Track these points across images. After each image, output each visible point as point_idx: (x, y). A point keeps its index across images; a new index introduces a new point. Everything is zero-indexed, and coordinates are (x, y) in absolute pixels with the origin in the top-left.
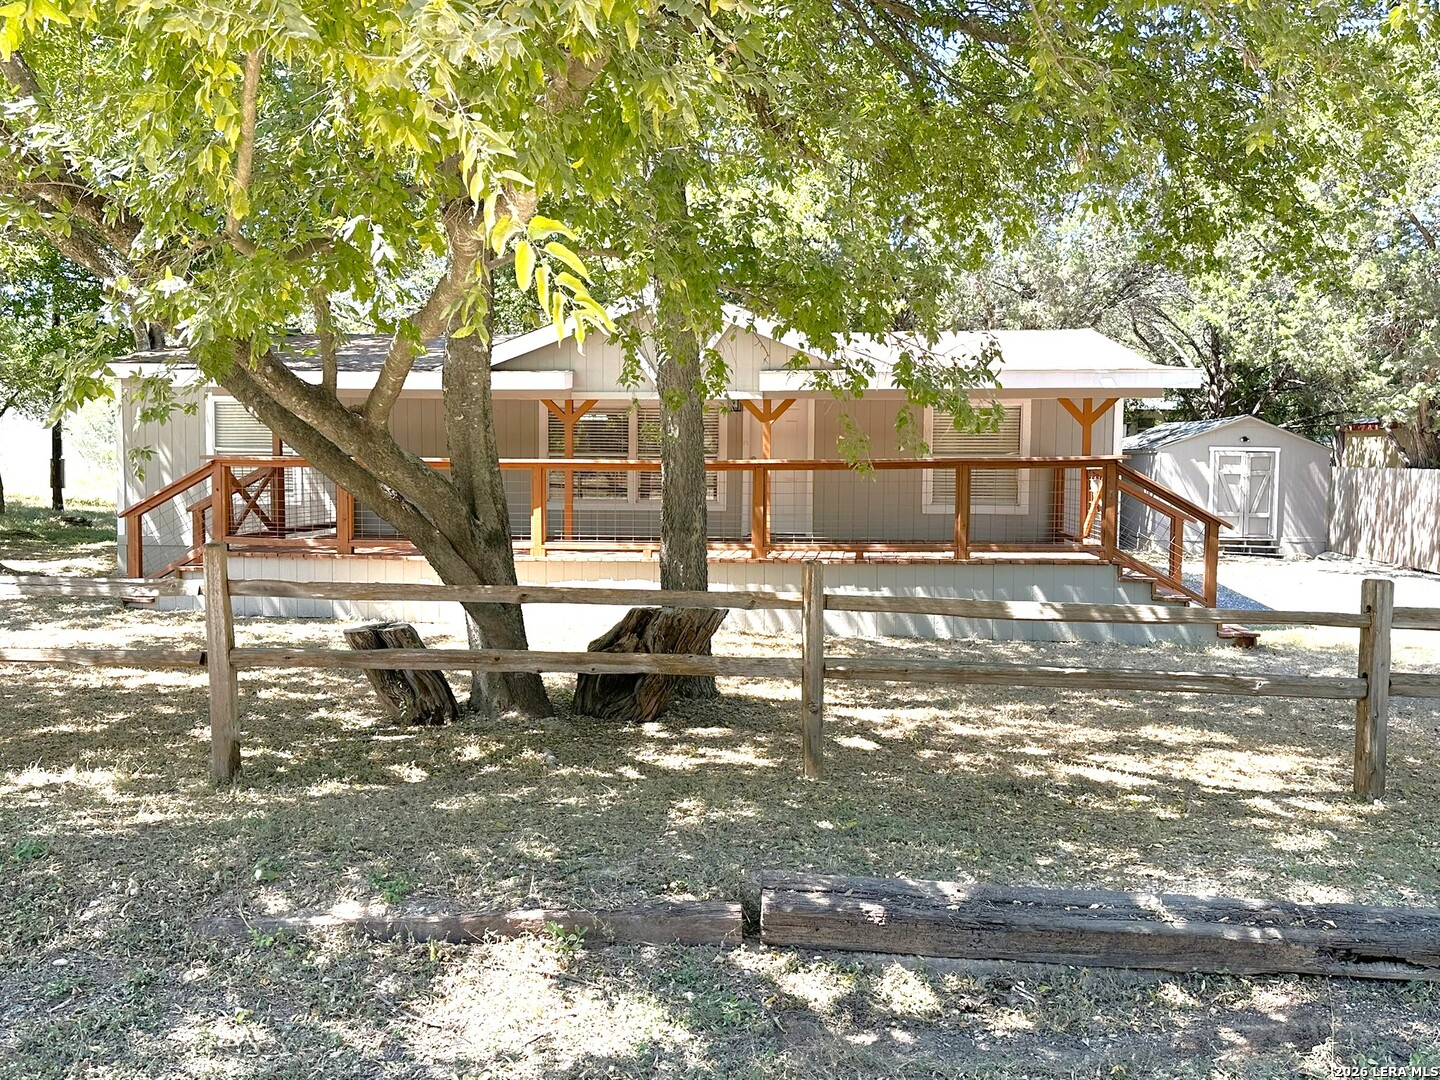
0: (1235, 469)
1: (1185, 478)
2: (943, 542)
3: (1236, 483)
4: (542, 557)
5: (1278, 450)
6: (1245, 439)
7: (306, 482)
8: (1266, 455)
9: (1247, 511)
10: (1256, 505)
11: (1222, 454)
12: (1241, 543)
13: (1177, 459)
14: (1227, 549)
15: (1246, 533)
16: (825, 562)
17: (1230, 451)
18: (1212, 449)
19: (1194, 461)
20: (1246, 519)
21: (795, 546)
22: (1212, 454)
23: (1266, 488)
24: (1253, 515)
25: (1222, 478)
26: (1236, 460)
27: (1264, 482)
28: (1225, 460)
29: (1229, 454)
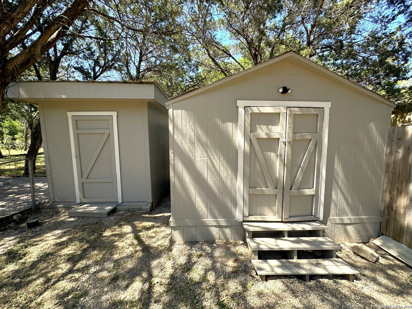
0: (272, 132)
3: (275, 151)
5: (327, 106)
6: (285, 90)
8: (313, 111)
9: (287, 188)
10: (299, 175)
11: (256, 111)
15: (285, 215)
17: (267, 108)
18: (241, 104)
19: (218, 121)
20: (287, 198)
22: (241, 111)
23: (312, 155)
24: (295, 191)
25: (256, 143)
26: (274, 119)
27: (311, 146)
28: (258, 118)
29: (264, 110)
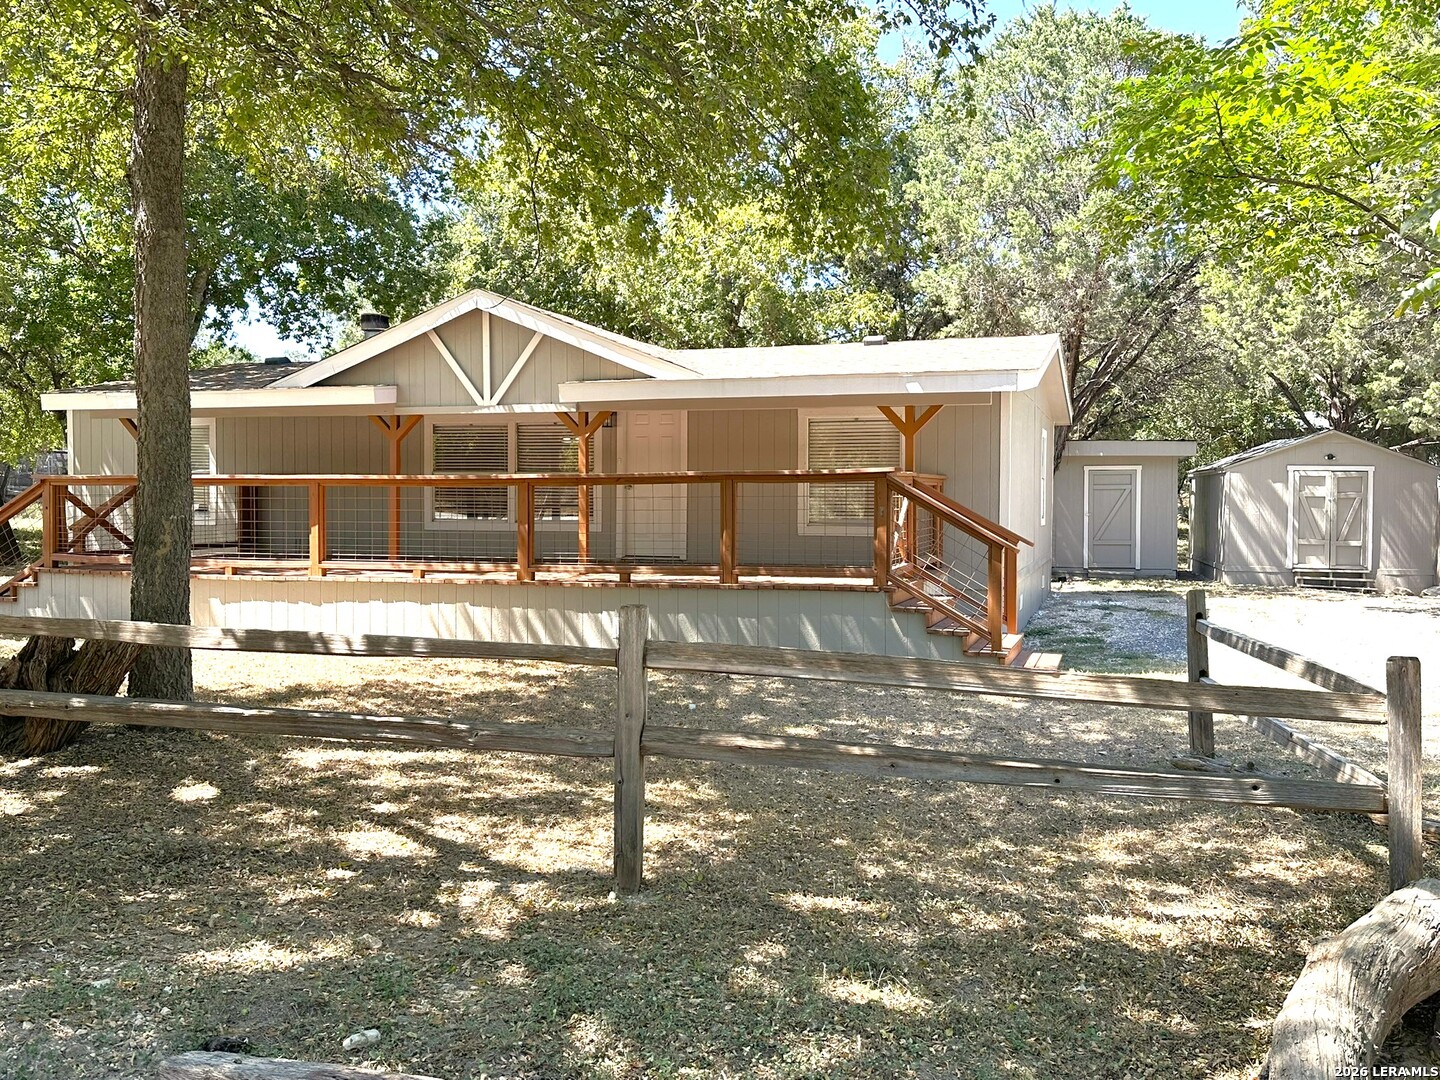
0: (1319, 491)
1: (1259, 501)
2: (709, 565)
3: (1320, 507)
4: (319, 577)
6: (1331, 457)
7: (220, 501)
8: (1357, 474)
9: (1334, 538)
10: (1345, 530)
11: (1303, 474)
12: (1327, 575)
13: (1249, 479)
14: (1306, 582)
15: (1333, 563)
16: (586, 585)
17: (1312, 471)
18: (1290, 468)
19: (1269, 481)
20: (1333, 549)
21: (561, 567)
22: (1291, 474)
23: (1358, 511)
24: (1341, 543)
25: (1304, 501)
26: (1320, 481)
27: (1356, 503)
28: (1305, 480)
29: (1310, 474)
